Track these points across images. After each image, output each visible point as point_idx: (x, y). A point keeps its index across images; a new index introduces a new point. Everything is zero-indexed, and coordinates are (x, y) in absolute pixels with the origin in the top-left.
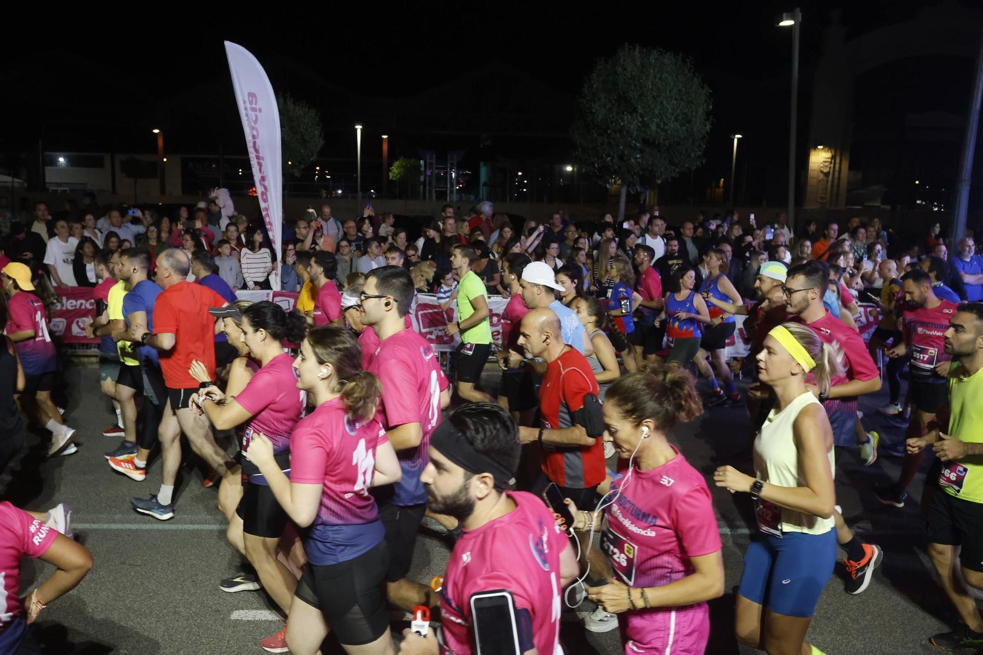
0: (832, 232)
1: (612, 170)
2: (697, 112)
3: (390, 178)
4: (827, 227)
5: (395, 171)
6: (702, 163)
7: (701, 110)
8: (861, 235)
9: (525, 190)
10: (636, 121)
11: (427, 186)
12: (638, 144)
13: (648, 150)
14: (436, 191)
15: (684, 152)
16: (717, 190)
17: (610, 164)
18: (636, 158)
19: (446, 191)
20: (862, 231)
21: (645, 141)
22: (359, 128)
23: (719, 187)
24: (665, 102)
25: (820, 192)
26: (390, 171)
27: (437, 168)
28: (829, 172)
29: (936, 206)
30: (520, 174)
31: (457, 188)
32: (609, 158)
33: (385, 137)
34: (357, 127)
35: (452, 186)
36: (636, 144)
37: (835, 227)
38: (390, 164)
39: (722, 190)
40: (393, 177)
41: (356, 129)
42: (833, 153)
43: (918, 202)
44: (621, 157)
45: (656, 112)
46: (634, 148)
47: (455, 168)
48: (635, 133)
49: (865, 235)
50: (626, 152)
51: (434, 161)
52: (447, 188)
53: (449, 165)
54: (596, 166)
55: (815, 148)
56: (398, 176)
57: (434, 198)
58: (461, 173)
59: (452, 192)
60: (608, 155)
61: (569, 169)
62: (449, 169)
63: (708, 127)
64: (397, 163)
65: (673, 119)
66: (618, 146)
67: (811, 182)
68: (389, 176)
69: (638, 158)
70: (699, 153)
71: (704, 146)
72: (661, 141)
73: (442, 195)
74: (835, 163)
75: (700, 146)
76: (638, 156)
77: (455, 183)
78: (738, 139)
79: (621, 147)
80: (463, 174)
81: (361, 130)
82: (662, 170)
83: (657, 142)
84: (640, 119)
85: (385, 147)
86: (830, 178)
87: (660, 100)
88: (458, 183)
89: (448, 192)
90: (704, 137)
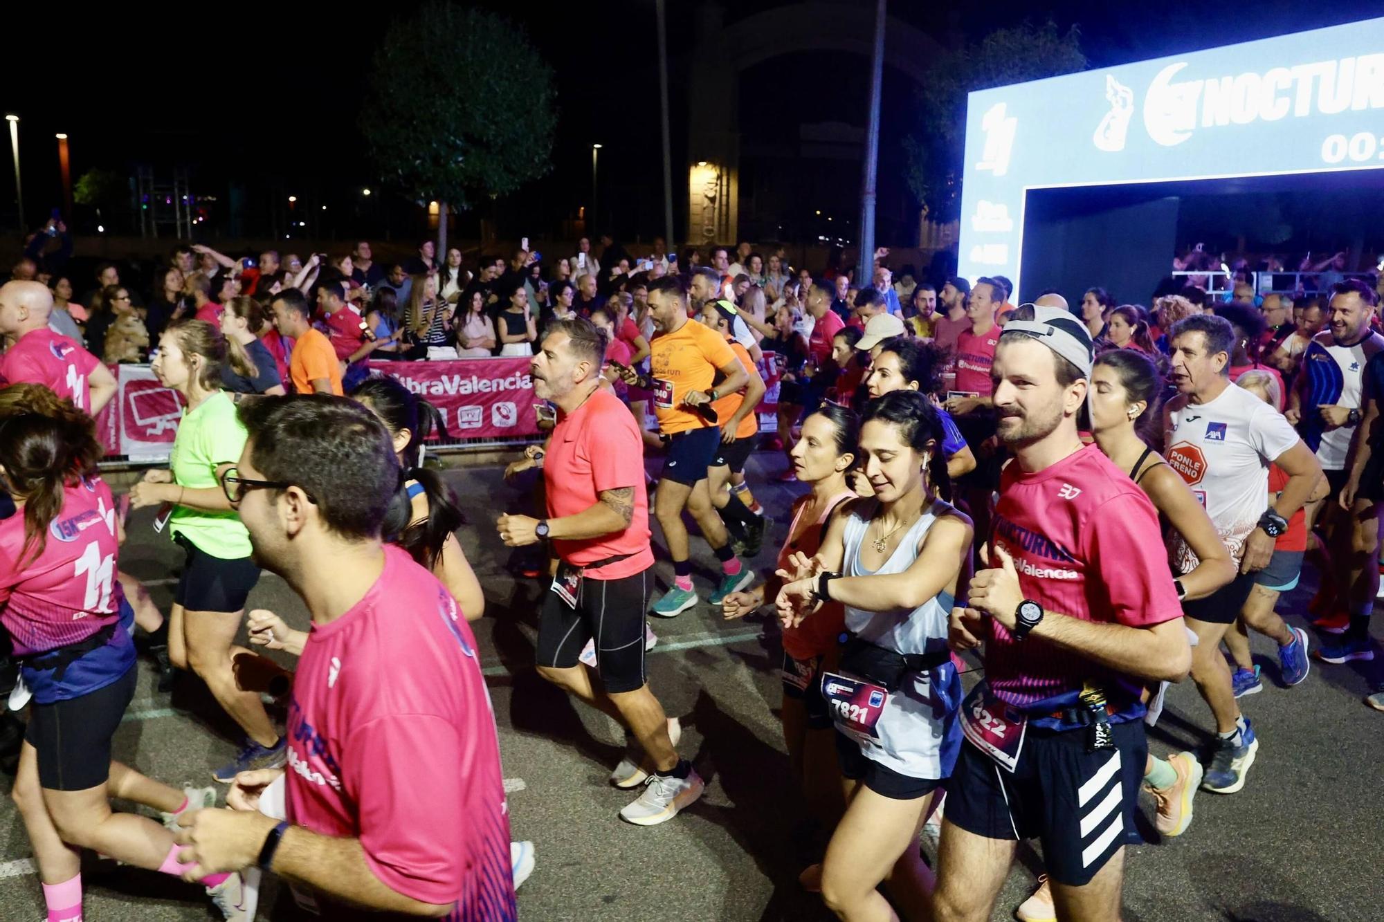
0: (720, 261)
1: (424, 178)
2: (538, 101)
3: (77, 200)
4: (713, 254)
5: (83, 189)
6: (549, 170)
7: (543, 96)
8: (754, 266)
9: (302, 224)
10: (453, 109)
11: (143, 218)
12: (458, 142)
13: (473, 151)
14: (158, 225)
15: (525, 154)
16: (577, 222)
17: (420, 169)
18: (457, 162)
19: (176, 224)
20: (757, 260)
21: (468, 138)
22: (13, 120)
23: (578, 218)
24: (492, 82)
25: (706, 222)
26: (75, 190)
27: (155, 189)
28: (715, 197)
29: (840, 243)
30: (292, 199)
31: (195, 222)
32: (418, 162)
33: (60, 136)
34: (8, 117)
35: (184, 216)
36: (454, 142)
37: (723, 254)
38: (75, 178)
39: (582, 222)
40: (81, 199)
41: (8, 122)
42: (718, 172)
43: (821, 238)
44: (436, 160)
45: (481, 95)
46: (454, 147)
47: (187, 192)
48: (453, 126)
49: (760, 266)
50: (443, 153)
51: (151, 178)
52: (175, 218)
53: (176, 184)
54: (400, 171)
55: (696, 165)
56: (90, 198)
57: (155, 234)
58: (199, 199)
59: (184, 226)
60: (417, 157)
61: (367, 192)
62: (176, 190)
63: (554, 121)
64: (86, 178)
65: (505, 106)
66: (429, 143)
67: (694, 209)
68: (73, 198)
69: (462, 162)
70: (544, 156)
71: (551, 147)
72: (491, 138)
73: (167, 230)
74: (721, 185)
75: (546, 147)
76: (460, 159)
77: (188, 210)
78: (598, 149)
79: (435, 145)
80: (202, 201)
81: (18, 123)
82: (496, 179)
83: (485, 139)
84: (460, 106)
85: (64, 152)
86: (717, 205)
87: (485, 78)
88: (195, 215)
89: (178, 223)
90: (549, 135)
